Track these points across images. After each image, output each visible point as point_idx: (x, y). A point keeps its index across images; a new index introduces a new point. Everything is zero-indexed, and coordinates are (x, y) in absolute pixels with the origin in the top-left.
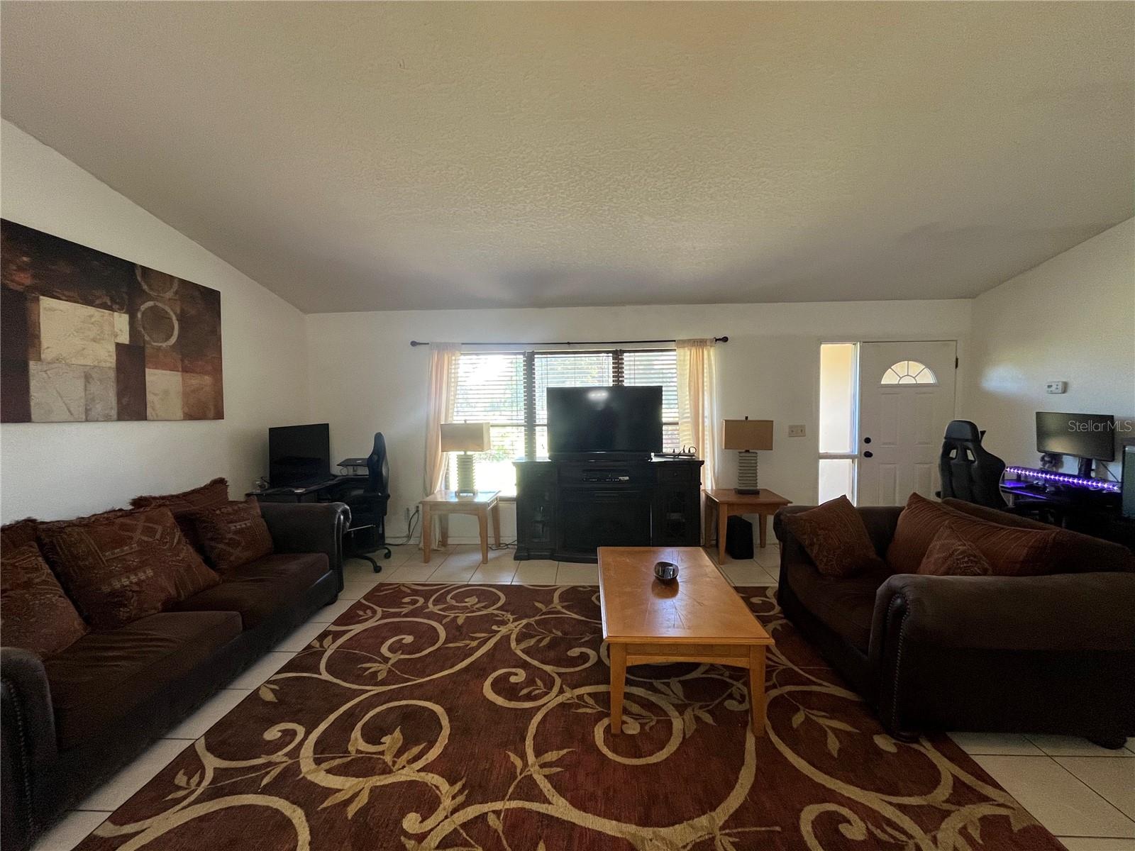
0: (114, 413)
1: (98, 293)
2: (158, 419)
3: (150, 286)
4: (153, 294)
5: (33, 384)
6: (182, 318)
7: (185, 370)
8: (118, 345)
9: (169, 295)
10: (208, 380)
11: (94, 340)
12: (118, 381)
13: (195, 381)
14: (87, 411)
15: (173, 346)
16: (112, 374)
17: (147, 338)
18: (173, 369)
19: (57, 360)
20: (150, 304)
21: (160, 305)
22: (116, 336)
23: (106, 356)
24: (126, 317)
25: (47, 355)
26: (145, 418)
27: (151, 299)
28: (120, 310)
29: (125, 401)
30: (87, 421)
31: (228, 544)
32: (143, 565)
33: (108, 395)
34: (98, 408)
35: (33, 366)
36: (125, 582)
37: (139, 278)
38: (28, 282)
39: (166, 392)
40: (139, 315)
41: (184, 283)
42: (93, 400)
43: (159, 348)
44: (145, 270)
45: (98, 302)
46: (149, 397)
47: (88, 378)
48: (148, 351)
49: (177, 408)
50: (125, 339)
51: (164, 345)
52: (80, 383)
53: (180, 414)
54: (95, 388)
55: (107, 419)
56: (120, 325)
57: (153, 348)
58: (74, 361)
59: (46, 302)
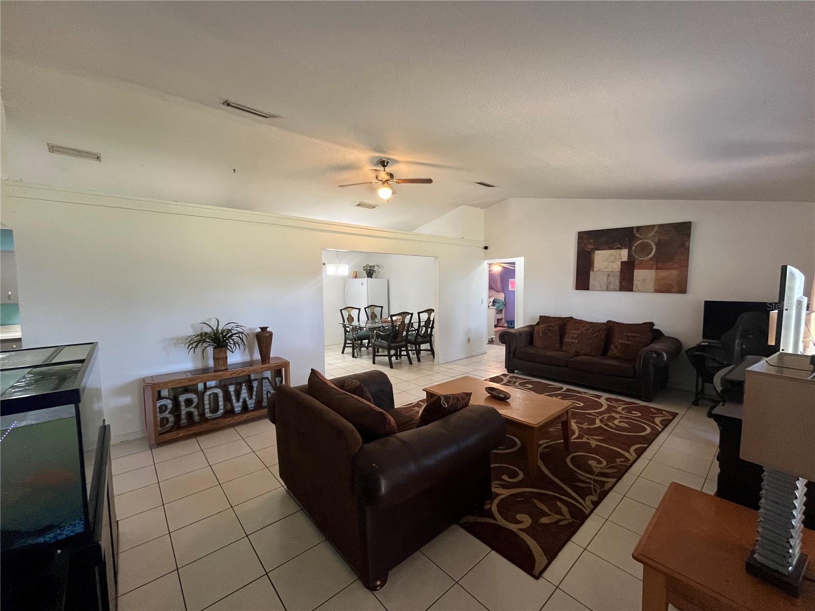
0: (618, 288)
1: (615, 244)
2: (639, 291)
3: (641, 234)
4: (642, 237)
5: (591, 279)
6: (658, 245)
7: (657, 269)
8: (622, 262)
9: (652, 234)
10: (674, 272)
11: (612, 262)
12: (621, 275)
13: (663, 273)
14: (607, 287)
15: (651, 259)
16: (618, 274)
17: (636, 257)
18: (651, 268)
19: (598, 271)
20: (640, 241)
21: (646, 241)
22: (621, 258)
23: (617, 267)
24: (627, 250)
25: (595, 269)
26: (632, 291)
27: (641, 239)
28: (625, 248)
29: (623, 283)
30: (607, 290)
31: (615, 347)
32: (576, 338)
33: (617, 282)
34: (611, 287)
35: (591, 272)
36: (569, 340)
37: (635, 232)
38: (592, 247)
39: (645, 280)
40: (633, 248)
41: (661, 226)
42: (610, 283)
43: (642, 261)
44: (638, 228)
45: (615, 247)
46: (635, 282)
47: (608, 275)
48: (637, 262)
49: (651, 286)
50: (625, 259)
51: (646, 258)
52: (606, 277)
53: (652, 290)
54: (611, 279)
55: (615, 290)
56: (624, 254)
57: (639, 260)
58: (604, 270)
59: (597, 252)
